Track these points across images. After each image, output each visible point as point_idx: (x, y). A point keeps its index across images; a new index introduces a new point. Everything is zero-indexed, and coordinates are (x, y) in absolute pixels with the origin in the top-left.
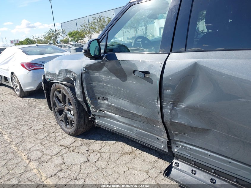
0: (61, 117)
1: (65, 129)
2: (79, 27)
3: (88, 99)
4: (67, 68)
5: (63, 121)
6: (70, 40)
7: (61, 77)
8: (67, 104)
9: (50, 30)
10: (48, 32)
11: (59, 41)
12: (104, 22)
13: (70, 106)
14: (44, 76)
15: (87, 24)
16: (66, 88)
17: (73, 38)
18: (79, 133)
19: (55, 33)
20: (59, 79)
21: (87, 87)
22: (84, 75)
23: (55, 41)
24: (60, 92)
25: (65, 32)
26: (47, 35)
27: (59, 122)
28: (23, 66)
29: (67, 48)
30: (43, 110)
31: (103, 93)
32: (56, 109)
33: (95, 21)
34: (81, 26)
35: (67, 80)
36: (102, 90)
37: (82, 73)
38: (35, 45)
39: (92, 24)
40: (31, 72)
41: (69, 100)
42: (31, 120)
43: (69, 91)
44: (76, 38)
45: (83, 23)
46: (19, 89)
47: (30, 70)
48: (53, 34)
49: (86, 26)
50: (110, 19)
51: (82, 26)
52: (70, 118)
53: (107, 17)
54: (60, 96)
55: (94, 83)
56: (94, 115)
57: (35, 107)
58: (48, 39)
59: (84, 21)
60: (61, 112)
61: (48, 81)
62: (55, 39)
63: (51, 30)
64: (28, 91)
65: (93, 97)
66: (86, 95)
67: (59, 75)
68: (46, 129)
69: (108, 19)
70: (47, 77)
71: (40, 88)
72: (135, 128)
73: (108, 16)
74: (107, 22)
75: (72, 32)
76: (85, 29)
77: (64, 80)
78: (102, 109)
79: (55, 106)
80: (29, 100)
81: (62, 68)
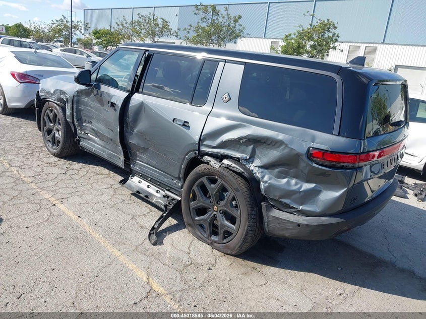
0: (49, 137)
1: (51, 149)
2: (113, 25)
3: (76, 120)
4: (62, 89)
5: (50, 142)
6: (95, 42)
7: (56, 97)
8: (57, 123)
9: (63, 18)
10: (57, 21)
11: (74, 40)
12: (157, 24)
13: (59, 126)
14: (38, 92)
15: (127, 23)
16: (58, 107)
17: (100, 40)
18: (64, 155)
19: (70, 26)
20: (53, 99)
21: (76, 109)
22: (75, 98)
23: (67, 40)
24: (51, 111)
25: (88, 26)
26: (55, 25)
27: (46, 142)
28: (13, 75)
29: (85, 56)
30: (30, 132)
31: (89, 117)
32: (45, 128)
33: (141, 20)
34: (117, 23)
35: (61, 100)
36: (88, 114)
37: (74, 96)
38: (33, 50)
39: (136, 24)
40: (22, 84)
41: (59, 120)
42: (13, 139)
43: (60, 111)
44: (105, 42)
45: (121, 19)
46: (2, 103)
47: (21, 83)
48: (66, 26)
49: (125, 25)
50: (166, 22)
51: (119, 23)
52: (57, 137)
53: (162, 19)
54: (51, 115)
55: (83, 106)
56: (79, 137)
57: (20, 127)
58: (56, 33)
59: (124, 16)
60: (49, 132)
61: (41, 98)
62: (68, 35)
63: (65, 18)
64: (13, 108)
65: (80, 120)
66: (75, 117)
67: (53, 94)
68: (31, 149)
69: (163, 22)
70: (41, 94)
71: (30, 107)
72: (107, 150)
73: (164, 18)
74: (160, 26)
75: (99, 30)
76: (123, 31)
77: (58, 100)
78: (87, 132)
79: (45, 124)
80: (13, 119)
81: (58, 88)
